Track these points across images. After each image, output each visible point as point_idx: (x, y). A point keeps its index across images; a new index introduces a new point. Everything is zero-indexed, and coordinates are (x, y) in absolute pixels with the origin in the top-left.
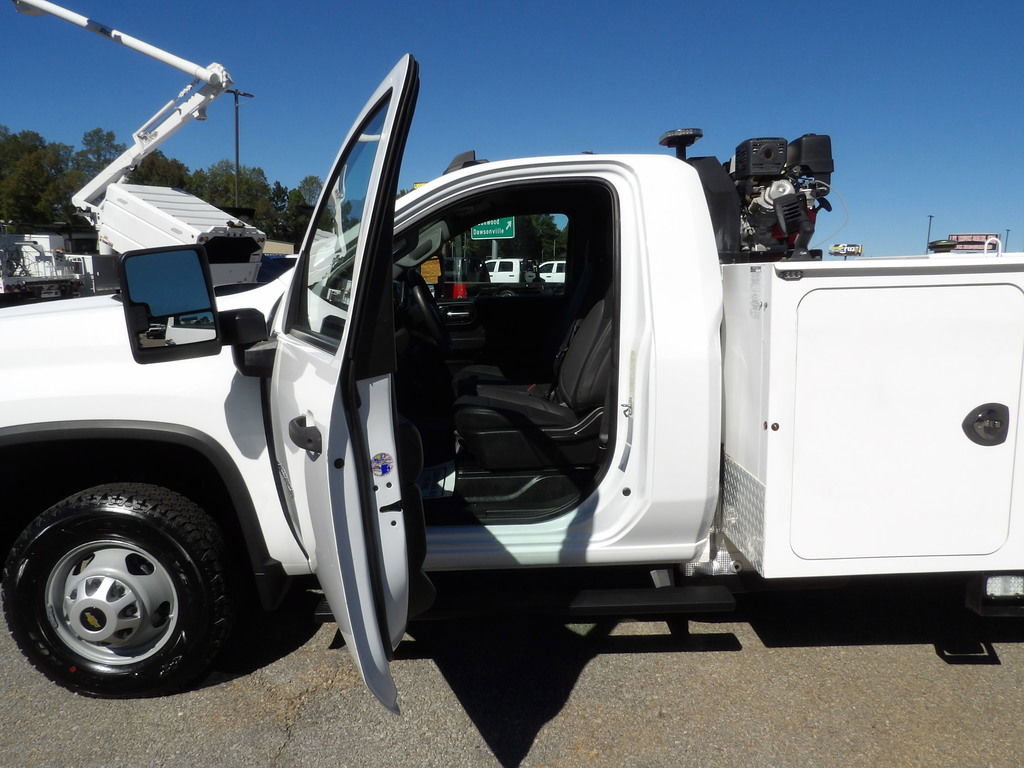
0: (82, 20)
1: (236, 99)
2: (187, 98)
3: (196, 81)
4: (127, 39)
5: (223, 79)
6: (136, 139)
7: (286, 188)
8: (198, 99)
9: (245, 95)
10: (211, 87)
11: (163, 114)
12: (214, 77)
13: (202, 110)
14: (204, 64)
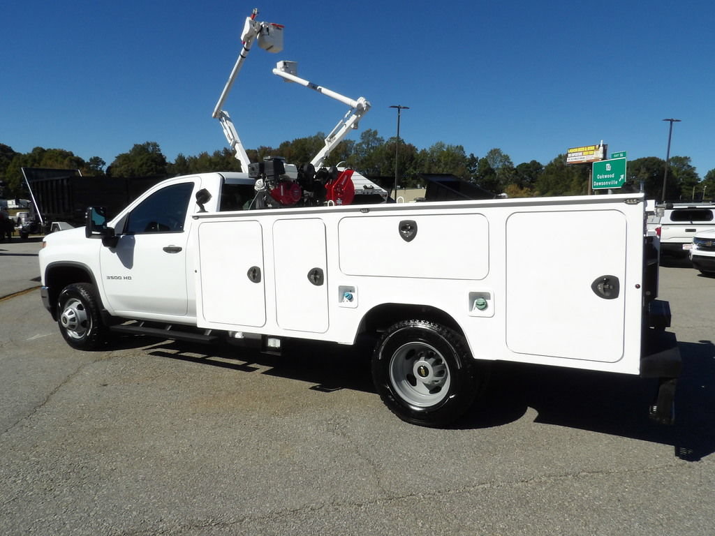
0: (306, 83)
1: (399, 111)
2: (349, 117)
3: (352, 108)
4: (324, 91)
5: (364, 106)
6: (326, 142)
7: (478, 158)
8: (354, 117)
9: (404, 108)
10: (359, 110)
11: (338, 127)
12: (359, 105)
13: (356, 123)
14: (356, 99)
